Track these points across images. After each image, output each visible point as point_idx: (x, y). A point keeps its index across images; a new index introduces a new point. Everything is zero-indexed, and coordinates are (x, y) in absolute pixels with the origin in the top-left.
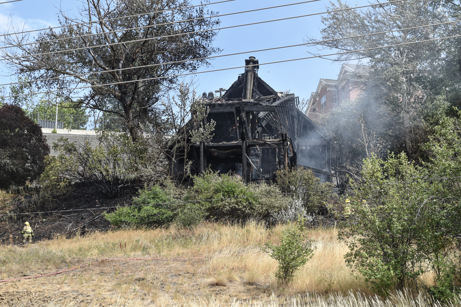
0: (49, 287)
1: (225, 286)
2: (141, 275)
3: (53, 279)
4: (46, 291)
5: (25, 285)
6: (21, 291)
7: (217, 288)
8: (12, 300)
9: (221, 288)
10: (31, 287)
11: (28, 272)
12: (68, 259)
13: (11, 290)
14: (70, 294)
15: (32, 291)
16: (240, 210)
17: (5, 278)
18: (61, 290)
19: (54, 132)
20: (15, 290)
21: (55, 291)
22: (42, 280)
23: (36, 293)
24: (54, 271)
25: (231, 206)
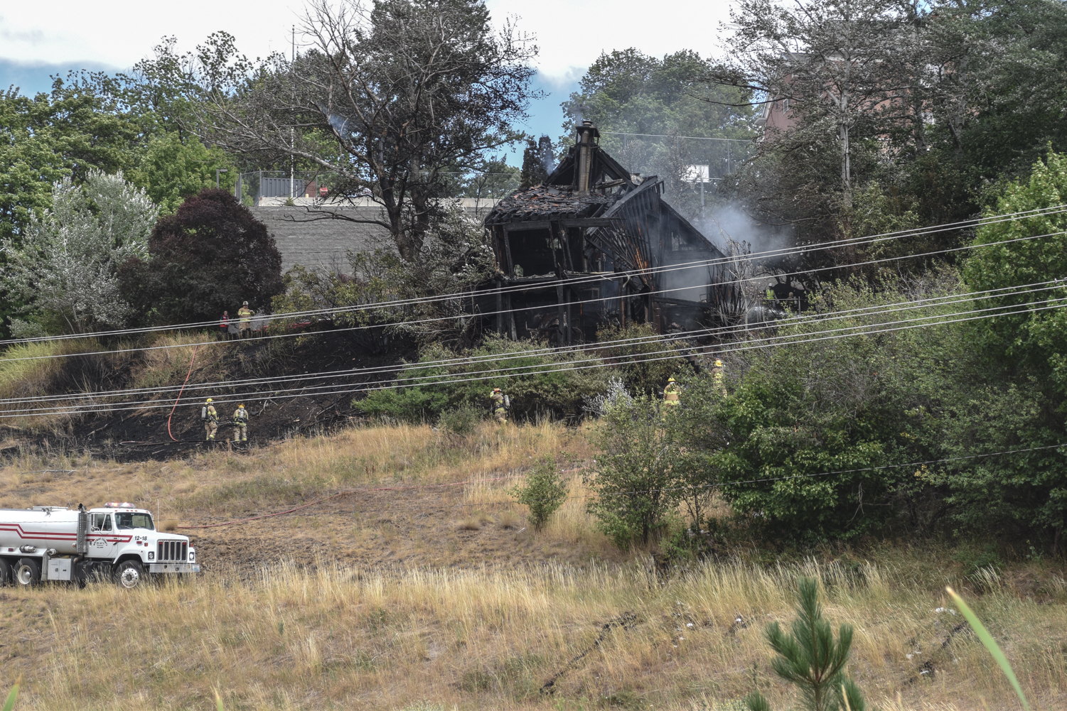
0: (279, 533)
1: (477, 530)
2: (385, 516)
3: (285, 521)
4: (277, 539)
5: (253, 529)
6: (249, 537)
7: (467, 533)
8: (240, 550)
9: (472, 532)
10: (260, 532)
11: (256, 510)
12: (303, 490)
13: (238, 536)
14: (304, 543)
15: (262, 537)
16: (538, 396)
17: (229, 519)
18: (293, 538)
19: (289, 204)
20: (242, 536)
21: (287, 538)
22: (272, 521)
23: (265, 541)
24: (286, 508)
25: (525, 392)
